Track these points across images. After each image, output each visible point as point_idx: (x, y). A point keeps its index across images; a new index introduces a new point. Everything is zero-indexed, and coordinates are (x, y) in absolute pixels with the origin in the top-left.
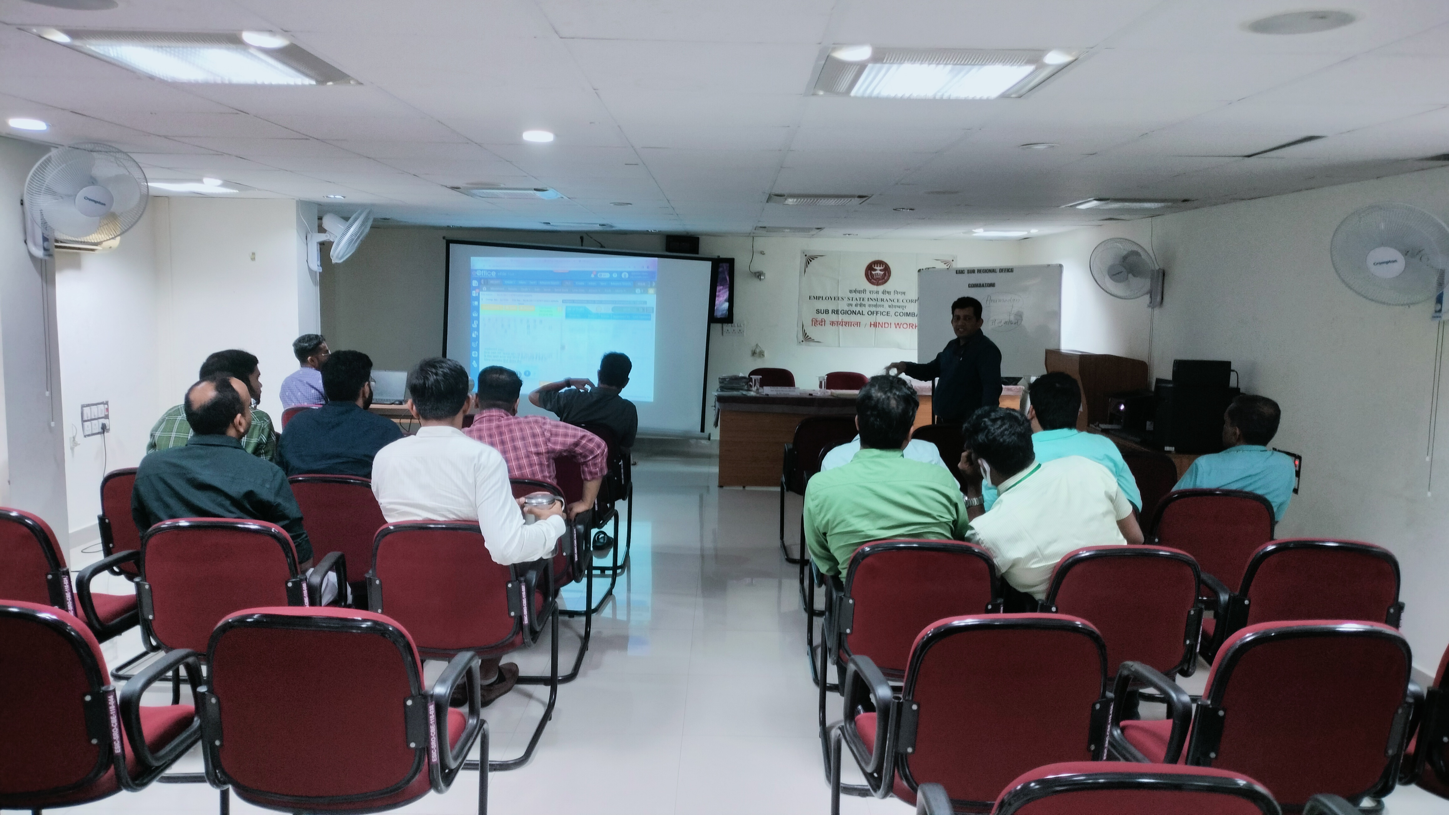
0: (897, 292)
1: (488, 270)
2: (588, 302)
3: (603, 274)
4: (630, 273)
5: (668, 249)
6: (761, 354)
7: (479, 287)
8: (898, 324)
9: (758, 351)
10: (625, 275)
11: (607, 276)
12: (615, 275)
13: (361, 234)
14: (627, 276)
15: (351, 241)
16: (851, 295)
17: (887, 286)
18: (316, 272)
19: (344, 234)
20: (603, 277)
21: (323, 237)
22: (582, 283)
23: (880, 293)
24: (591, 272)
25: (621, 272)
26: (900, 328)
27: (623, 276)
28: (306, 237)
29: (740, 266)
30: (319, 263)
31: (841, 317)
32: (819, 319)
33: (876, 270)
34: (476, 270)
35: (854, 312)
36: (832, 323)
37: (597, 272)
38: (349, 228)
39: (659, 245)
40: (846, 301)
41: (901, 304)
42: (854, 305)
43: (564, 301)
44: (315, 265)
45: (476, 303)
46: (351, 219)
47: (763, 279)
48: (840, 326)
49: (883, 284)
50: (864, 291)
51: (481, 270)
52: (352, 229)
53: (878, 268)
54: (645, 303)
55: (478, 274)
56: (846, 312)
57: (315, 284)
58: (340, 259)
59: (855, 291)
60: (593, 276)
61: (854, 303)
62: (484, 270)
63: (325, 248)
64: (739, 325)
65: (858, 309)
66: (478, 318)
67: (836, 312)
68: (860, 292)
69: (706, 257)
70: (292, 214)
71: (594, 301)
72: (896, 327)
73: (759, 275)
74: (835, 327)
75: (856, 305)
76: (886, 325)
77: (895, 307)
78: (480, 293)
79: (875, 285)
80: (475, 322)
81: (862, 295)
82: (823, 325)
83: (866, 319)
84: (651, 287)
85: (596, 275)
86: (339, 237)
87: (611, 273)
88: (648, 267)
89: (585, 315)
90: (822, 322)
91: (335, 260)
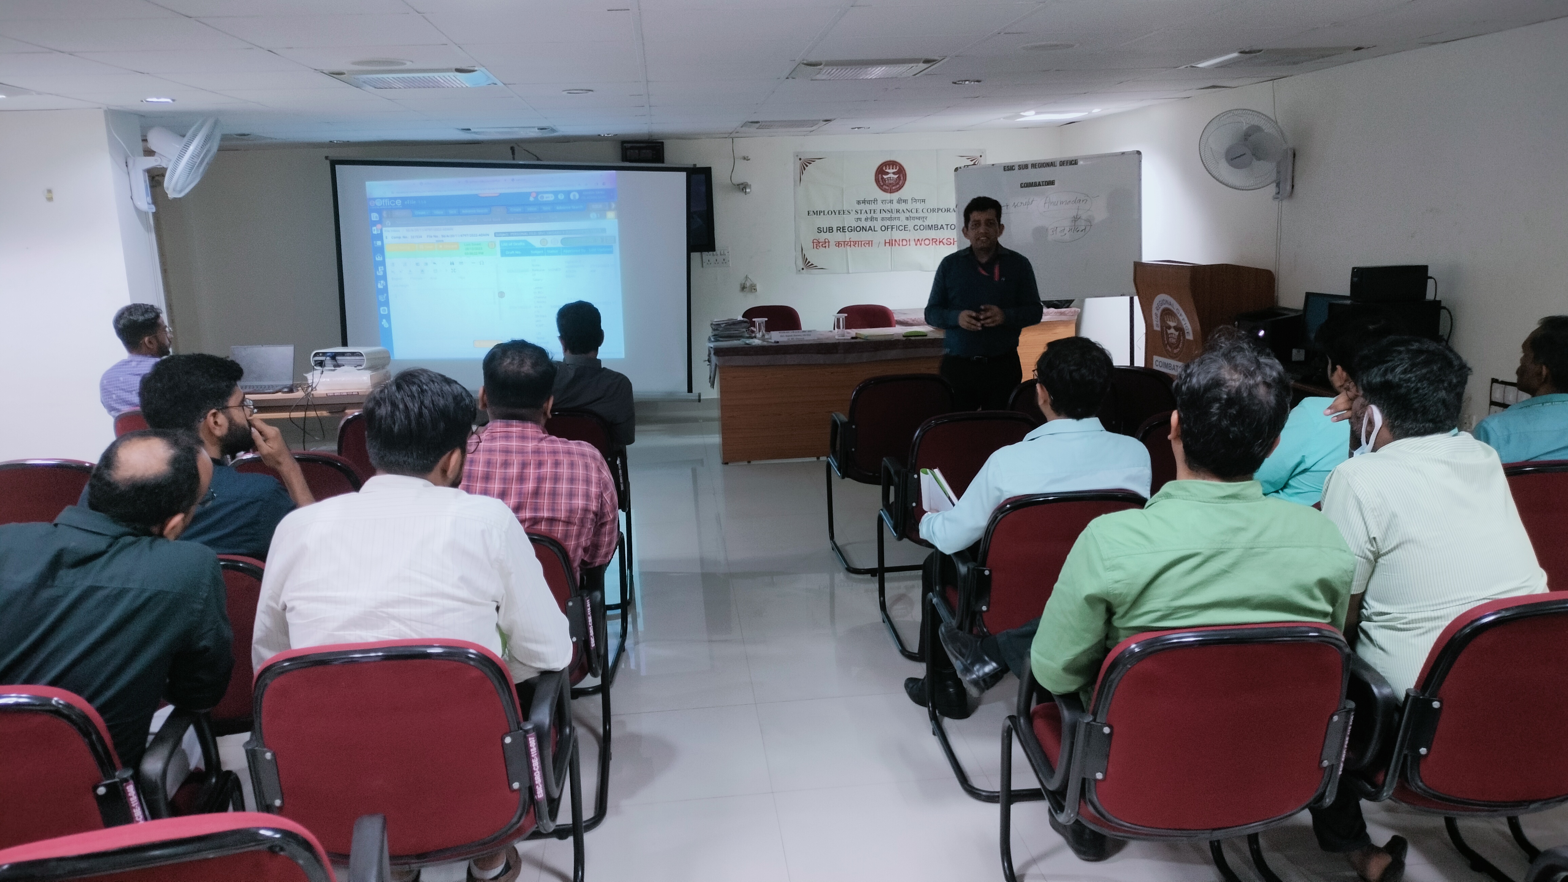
0: (915, 200)
1: (390, 199)
2: (529, 233)
3: (545, 195)
4: (580, 192)
5: (625, 158)
6: (753, 288)
7: (380, 222)
8: (918, 240)
9: (748, 284)
10: (574, 196)
11: (551, 198)
12: (561, 197)
13: (206, 155)
14: (577, 196)
15: (191, 167)
16: (859, 207)
17: (903, 193)
18: (146, 213)
19: (181, 156)
20: (545, 199)
21: (151, 162)
22: (519, 209)
23: (895, 202)
24: (530, 194)
25: (569, 192)
26: (921, 244)
27: (572, 197)
28: (126, 163)
29: (719, 177)
30: (149, 199)
31: (848, 236)
32: (822, 240)
33: (888, 173)
34: (375, 199)
35: (863, 229)
36: (838, 244)
37: (538, 193)
38: (187, 146)
39: (612, 155)
40: (853, 216)
41: (920, 215)
42: (863, 220)
43: (497, 234)
44: (144, 202)
45: (379, 243)
46: (189, 134)
47: (749, 193)
48: (848, 247)
49: (897, 191)
50: (875, 201)
51: (382, 199)
52: (192, 148)
53: (891, 171)
54: (604, 230)
55: (378, 203)
56: (853, 229)
57: (148, 230)
58: (181, 191)
59: (864, 202)
60: (532, 199)
61: (863, 216)
62: (385, 198)
63: (156, 178)
64: (722, 253)
65: (868, 224)
66: (383, 263)
67: (842, 229)
68: (869, 202)
69: (674, 166)
70: (100, 131)
71: (537, 232)
72: (916, 245)
73: (743, 187)
74: (842, 248)
75: (866, 219)
76: (905, 242)
77: (914, 218)
78: (384, 229)
79: (887, 192)
80: (381, 269)
81: (872, 206)
82: (827, 246)
83: (879, 237)
84: (610, 209)
85: (536, 198)
86: (174, 159)
87: (556, 193)
88: (604, 184)
89: (527, 251)
90: (826, 244)
91: (171, 195)
